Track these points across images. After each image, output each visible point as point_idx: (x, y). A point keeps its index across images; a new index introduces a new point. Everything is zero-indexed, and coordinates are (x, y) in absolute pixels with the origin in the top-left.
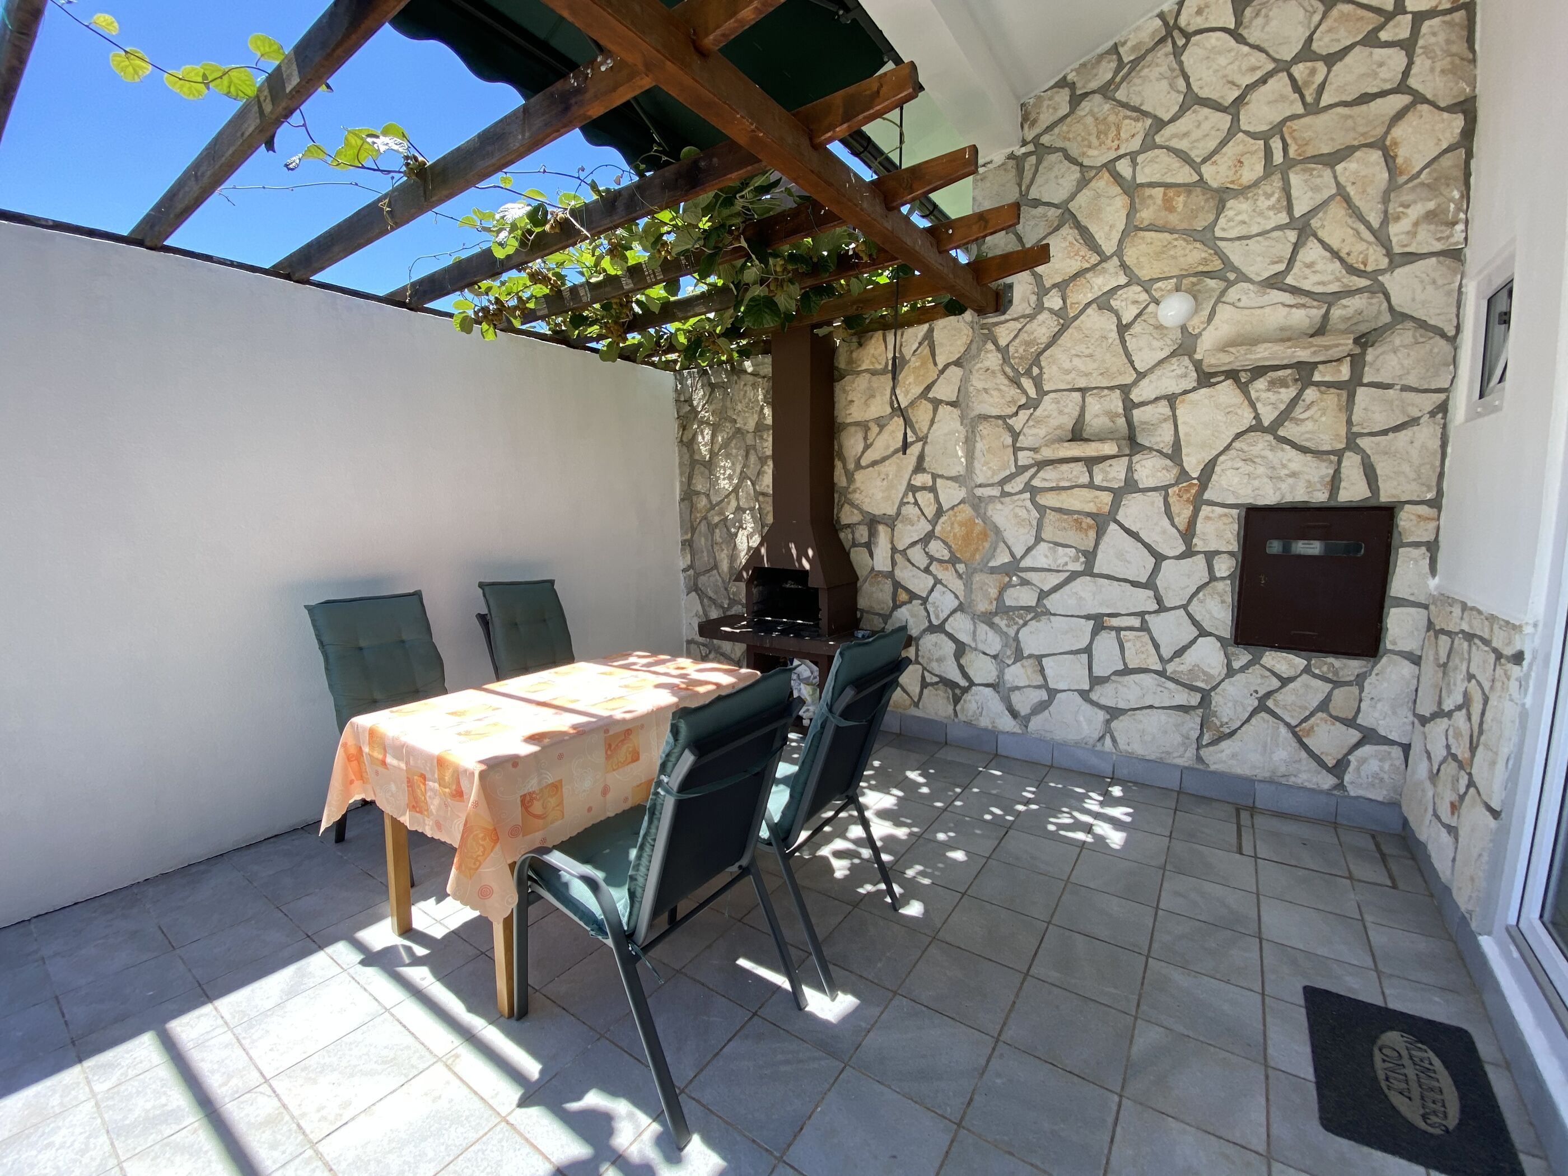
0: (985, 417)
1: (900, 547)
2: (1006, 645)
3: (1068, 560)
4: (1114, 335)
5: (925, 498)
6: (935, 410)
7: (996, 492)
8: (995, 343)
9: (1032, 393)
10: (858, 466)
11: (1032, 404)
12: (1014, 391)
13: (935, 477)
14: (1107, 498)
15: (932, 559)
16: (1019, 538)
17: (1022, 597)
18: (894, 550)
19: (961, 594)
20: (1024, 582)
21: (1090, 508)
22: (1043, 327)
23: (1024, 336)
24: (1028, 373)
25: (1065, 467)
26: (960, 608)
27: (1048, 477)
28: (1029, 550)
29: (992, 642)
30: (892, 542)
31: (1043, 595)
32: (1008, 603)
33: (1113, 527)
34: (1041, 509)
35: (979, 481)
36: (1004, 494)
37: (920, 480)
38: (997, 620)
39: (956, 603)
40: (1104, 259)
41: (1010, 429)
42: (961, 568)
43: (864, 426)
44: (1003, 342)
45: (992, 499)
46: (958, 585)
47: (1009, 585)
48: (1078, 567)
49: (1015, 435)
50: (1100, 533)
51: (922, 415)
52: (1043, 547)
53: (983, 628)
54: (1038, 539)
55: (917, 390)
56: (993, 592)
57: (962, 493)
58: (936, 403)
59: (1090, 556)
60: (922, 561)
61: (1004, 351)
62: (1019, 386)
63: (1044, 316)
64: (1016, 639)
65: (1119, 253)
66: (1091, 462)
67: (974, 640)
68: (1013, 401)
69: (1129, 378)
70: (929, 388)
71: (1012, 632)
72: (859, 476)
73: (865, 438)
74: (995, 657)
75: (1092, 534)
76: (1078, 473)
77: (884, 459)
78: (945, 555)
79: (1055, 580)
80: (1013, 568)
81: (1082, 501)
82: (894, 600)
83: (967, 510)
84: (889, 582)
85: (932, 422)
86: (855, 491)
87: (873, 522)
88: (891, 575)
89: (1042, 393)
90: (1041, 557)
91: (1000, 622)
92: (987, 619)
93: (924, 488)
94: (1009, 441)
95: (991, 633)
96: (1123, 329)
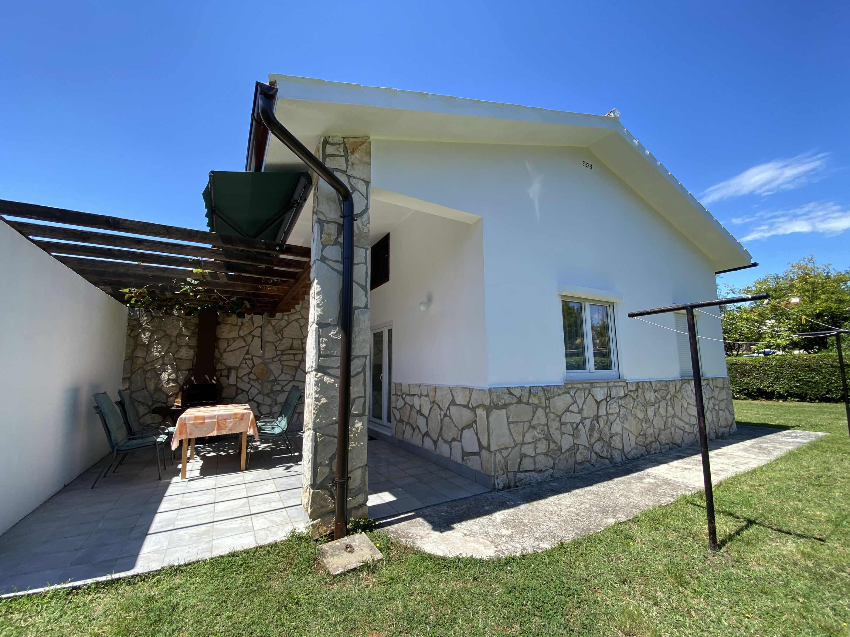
0: (268, 342)
1: (240, 376)
2: (273, 402)
3: (289, 377)
4: (299, 328)
5: (249, 362)
6: (253, 338)
7: (271, 361)
8: (271, 324)
9: (281, 337)
10: (225, 351)
11: (281, 340)
12: (276, 336)
13: (252, 356)
14: (298, 363)
15: (250, 379)
16: (277, 372)
17: (278, 388)
18: (237, 377)
19: (260, 388)
20: (278, 384)
21: (294, 365)
22: (283, 323)
23: (278, 324)
24: (280, 333)
25: (288, 355)
26: (259, 393)
27: (284, 358)
28: (279, 375)
29: (268, 401)
30: (237, 375)
31: (283, 387)
32: (274, 390)
33: (299, 369)
34: (283, 365)
35: (266, 357)
36: (273, 361)
37: (247, 356)
38: (270, 395)
39: (258, 392)
40: (297, 312)
41: (275, 345)
42: (260, 381)
43: (228, 340)
44: (273, 324)
45: (270, 363)
46: (259, 387)
47: (274, 385)
48: (291, 379)
49: (276, 347)
50: (297, 371)
51: (249, 339)
52: (283, 375)
53: (266, 398)
54: (282, 373)
55: (248, 332)
56: (270, 387)
57: (261, 361)
58: (254, 336)
59: (294, 376)
60: (247, 380)
61: (273, 326)
62: (277, 335)
63: (283, 321)
64: (276, 399)
65: (300, 311)
66: (294, 355)
67: (263, 401)
68: (276, 339)
69: (302, 337)
70: (251, 332)
71: (274, 398)
72: (225, 354)
73: (228, 343)
74: (269, 405)
75: (295, 371)
76: (292, 357)
77: (235, 350)
78: (255, 378)
79: (286, 382)
80: (275, 380)
81: (292, 363)
82: (236, 393)
83: (262, 365)
84: (235, 387)
85: (252, 341)
86: (223, 359)
87: (229, 369)
88: (235, 385)
89: (283, 338)
90: (282, 377)
91: (271, 395)
92: (268, 395)
93: (249, 359)
94: (274, 348)
95: (268, 399)
96: (301, 327)
